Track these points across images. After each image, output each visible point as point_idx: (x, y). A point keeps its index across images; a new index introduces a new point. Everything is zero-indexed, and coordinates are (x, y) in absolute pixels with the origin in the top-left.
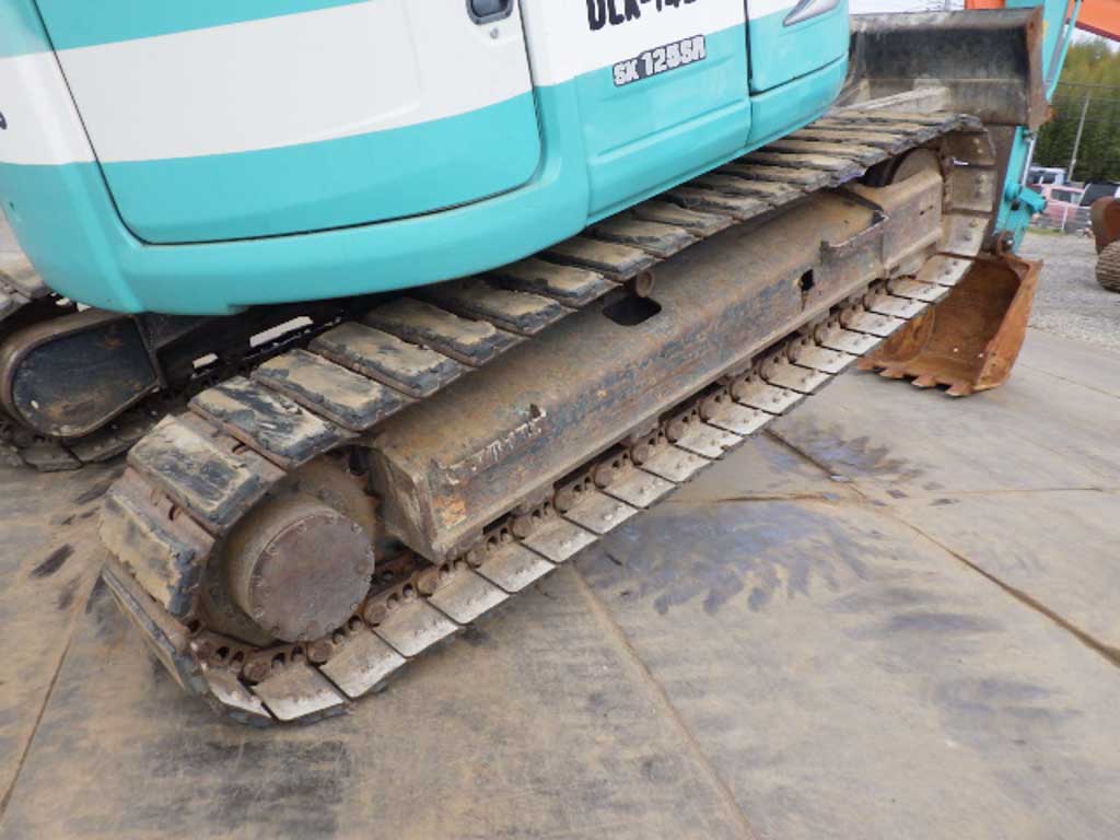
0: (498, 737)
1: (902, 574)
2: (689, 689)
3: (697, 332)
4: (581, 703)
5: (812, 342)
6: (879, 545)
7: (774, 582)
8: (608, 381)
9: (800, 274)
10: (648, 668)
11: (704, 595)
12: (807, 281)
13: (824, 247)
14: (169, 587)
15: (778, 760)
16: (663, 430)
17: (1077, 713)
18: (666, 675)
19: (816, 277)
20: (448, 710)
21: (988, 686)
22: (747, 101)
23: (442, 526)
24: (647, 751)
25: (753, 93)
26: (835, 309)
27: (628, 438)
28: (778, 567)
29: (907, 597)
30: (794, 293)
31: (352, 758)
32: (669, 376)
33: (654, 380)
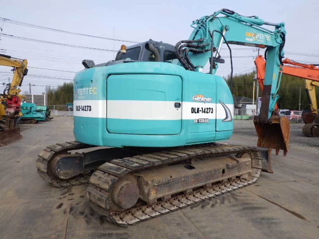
0: (159, 231)
1: (246, 200)
2: (198, 222)
3: (202, 174)
4: (175, 225)
5: (224, 185)
6: (241, 195)
7: (217, 203)
8: (184, 177)
9: (222, 169)
10: (189, 219)
11: (201, 206)
12: (223, 171)
13: (227, 165)
14: (108, 185)
15: (217, 232)
16: (192, 193)
17: (282, 222)
18: (193, 220)
19: (225, 171)
20: (148, 227)
21: (263, 219)
22: (215, 132)
23: (151, 195)
24: (189, 232)
25: (216, 131)
26: (229, 179)
27: (186, 191)
28: (218, 200)
29: (247, 204)
30: (221, 173)
31: (130, 235)
32: (196, 181)
33: (193, 180)
